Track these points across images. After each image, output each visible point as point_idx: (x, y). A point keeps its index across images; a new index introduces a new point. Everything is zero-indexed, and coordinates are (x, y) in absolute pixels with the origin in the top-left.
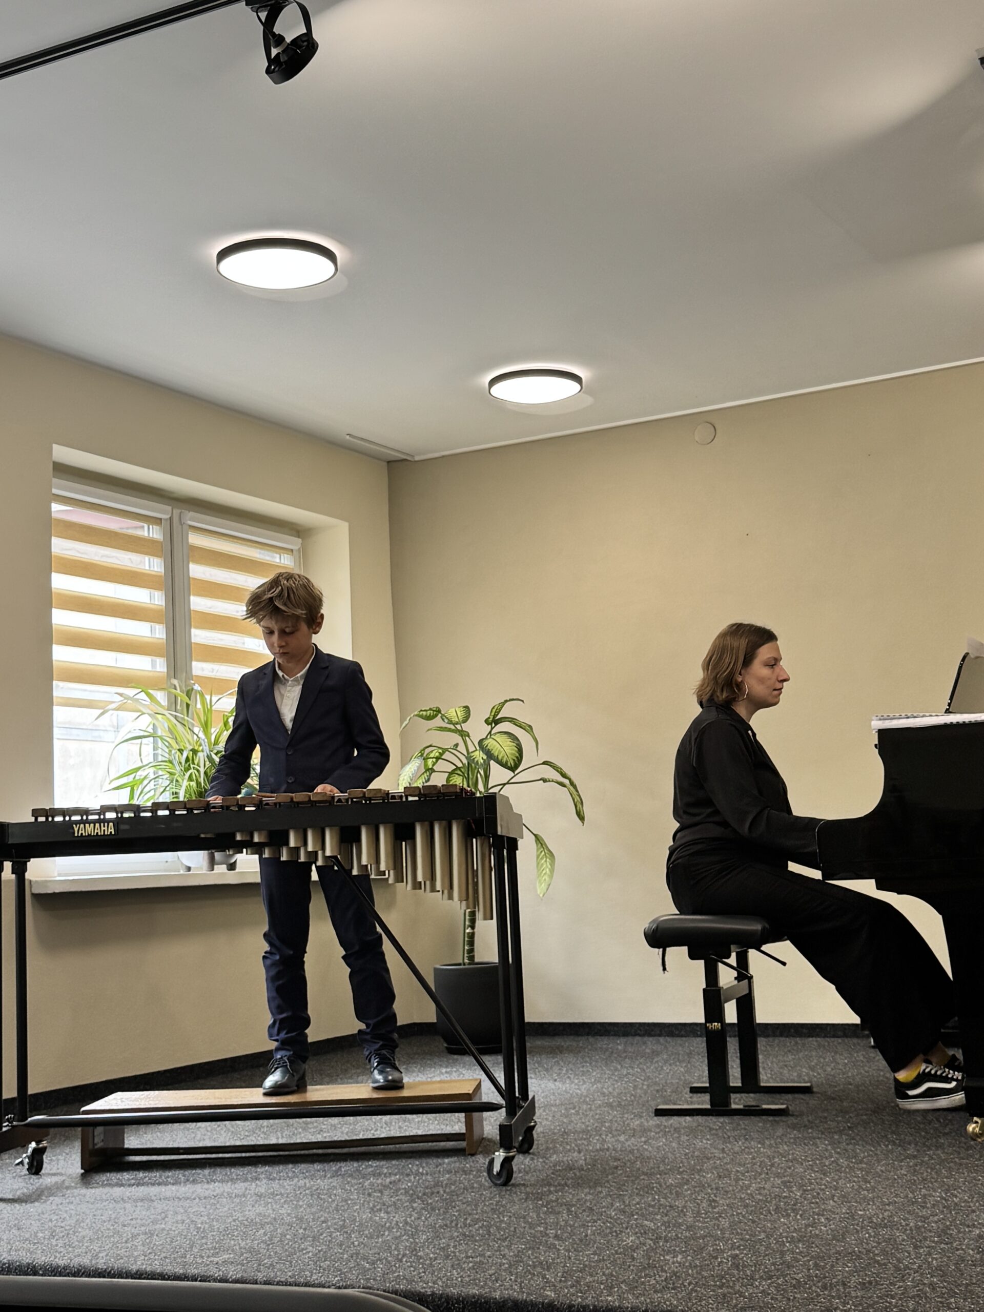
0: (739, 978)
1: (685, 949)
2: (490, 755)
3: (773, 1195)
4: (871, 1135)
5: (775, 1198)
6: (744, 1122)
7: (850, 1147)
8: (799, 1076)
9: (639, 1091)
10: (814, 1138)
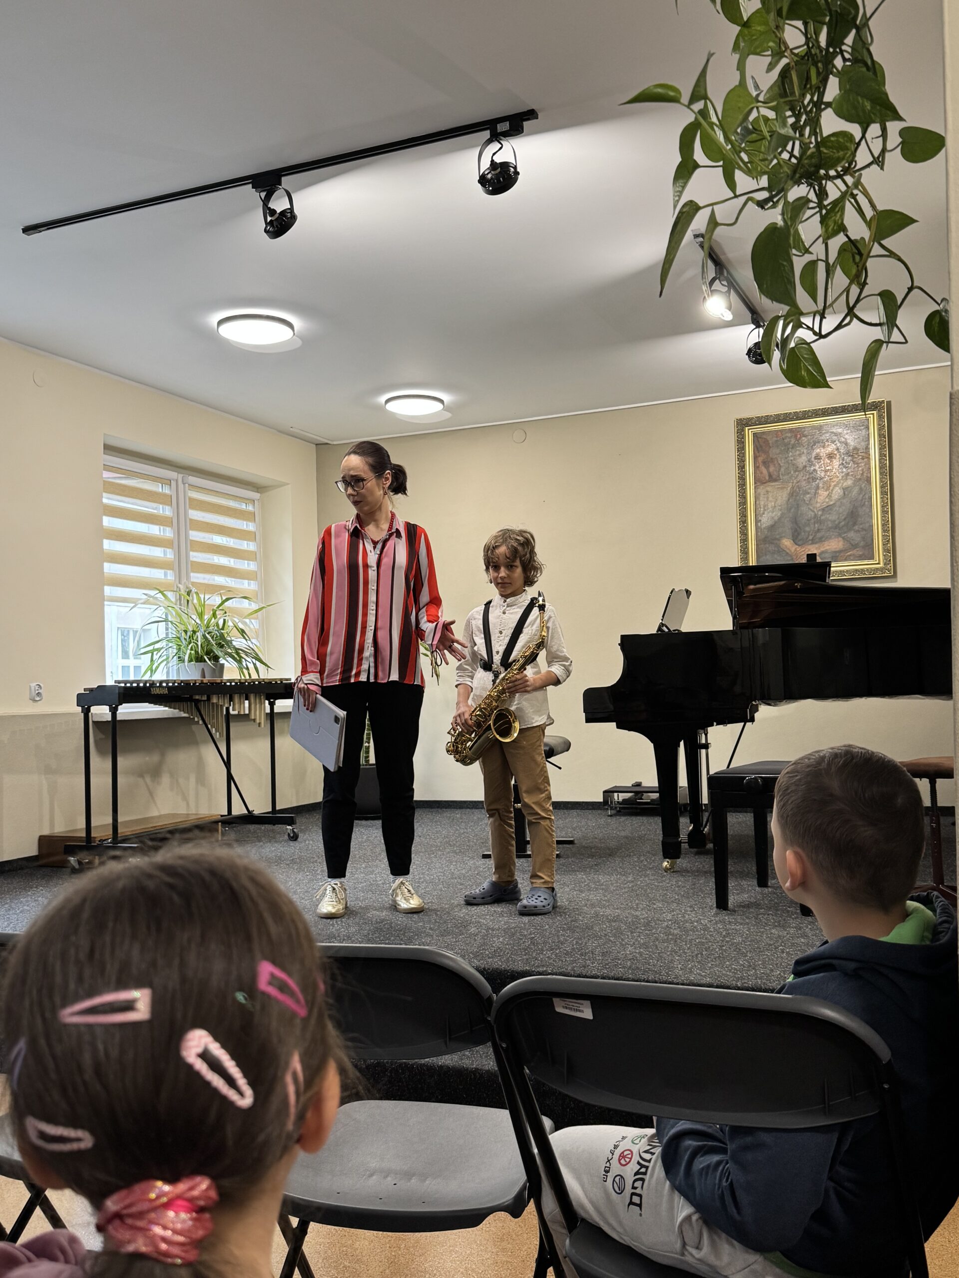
4: (608, 869)
8: (566, 834)
9: (471, 843)
10: (575, 871)
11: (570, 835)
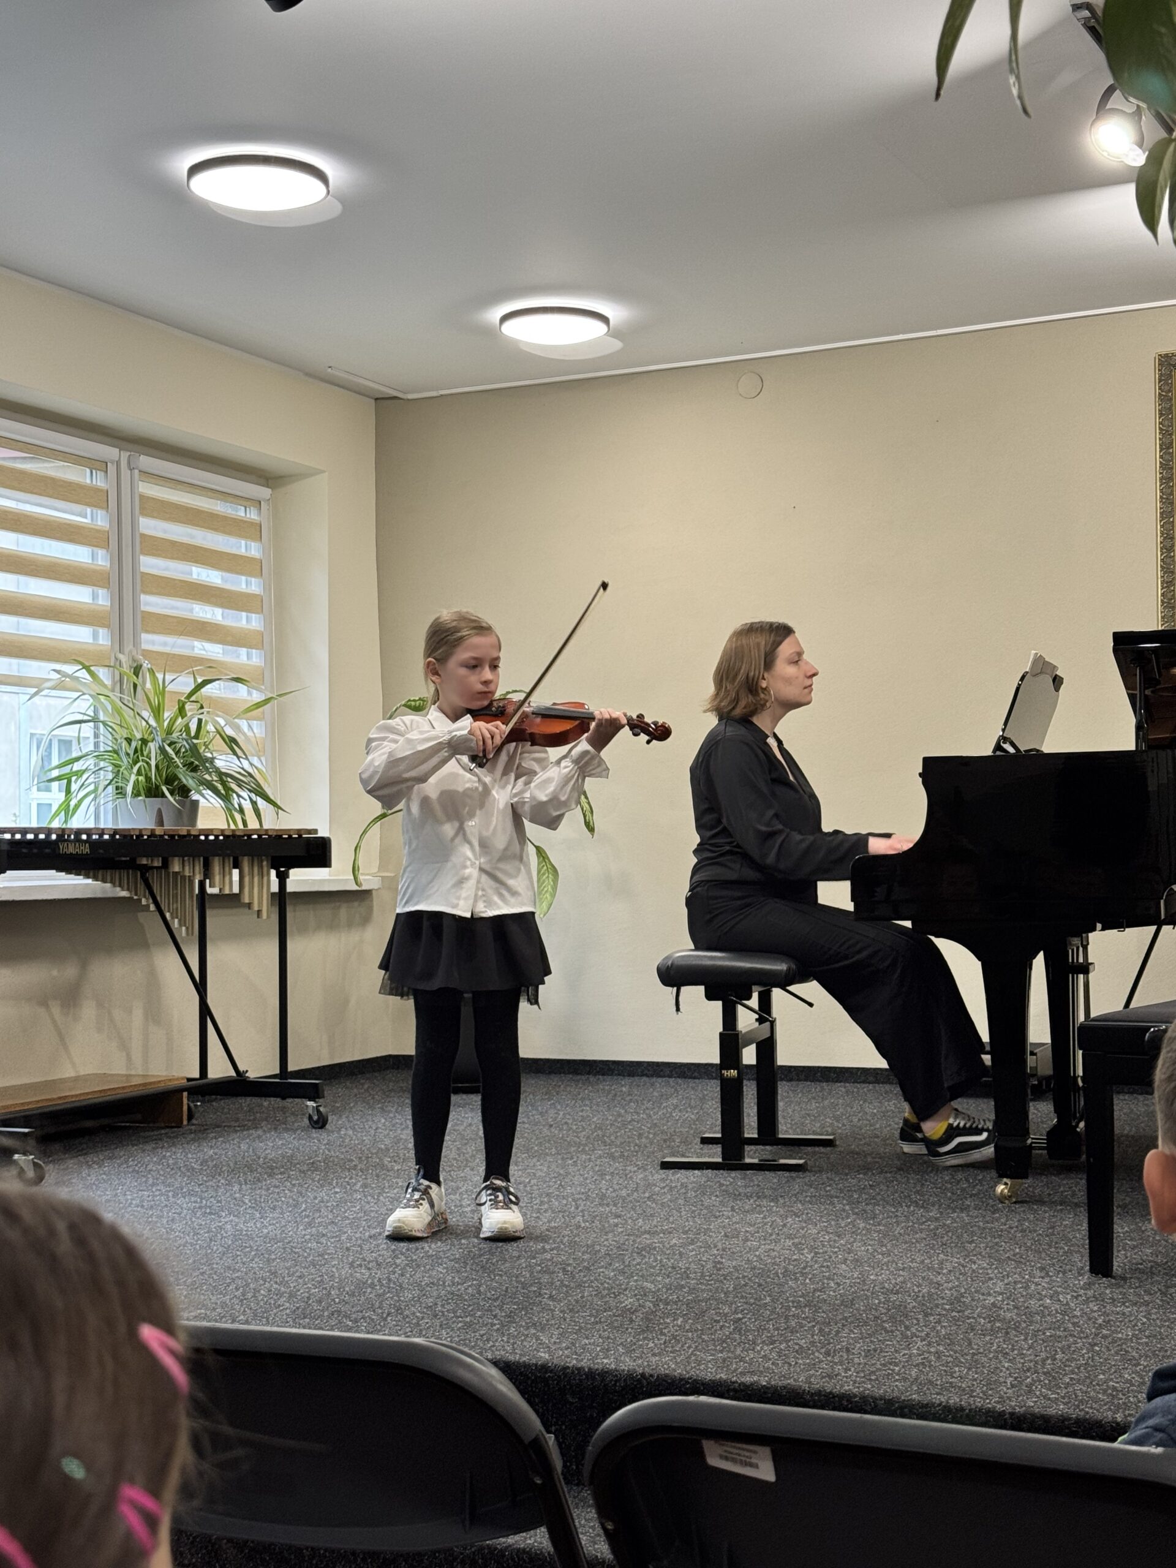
0: (761, 1020)
1: (702, 988)
5: (784, 1261)
6: (759, 1177)
8: (823, 1127)
9: (643, 1140)
11: (829, 1130)
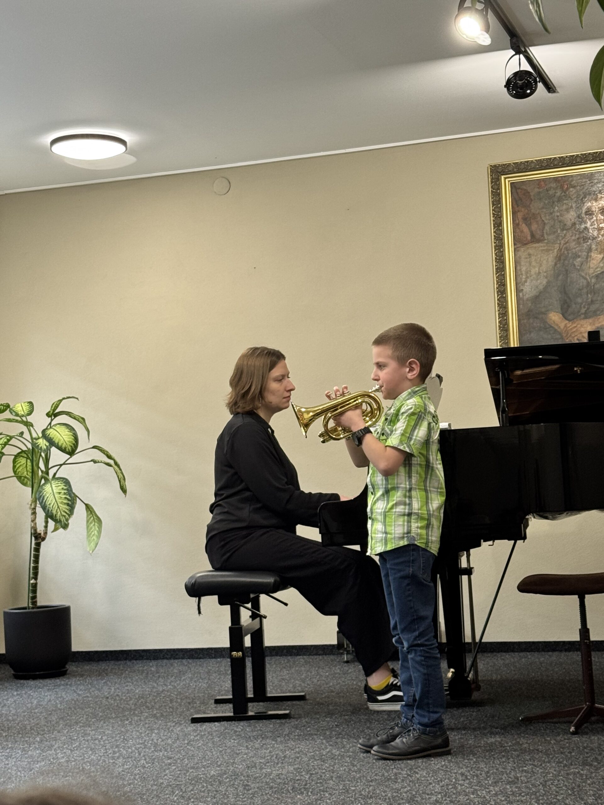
0: (254, 616)
1: (216, 597)
2: (52, 443)
3: (289, 779)
4: (353, 731)
5: (291, 781)
6: (260, 725)
7: (339, 740)
8: (294, 687)
10: (312, 735)
11: (300, 688)
